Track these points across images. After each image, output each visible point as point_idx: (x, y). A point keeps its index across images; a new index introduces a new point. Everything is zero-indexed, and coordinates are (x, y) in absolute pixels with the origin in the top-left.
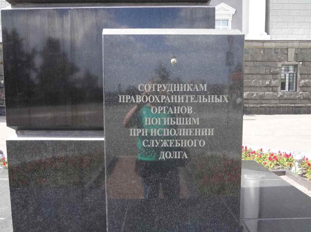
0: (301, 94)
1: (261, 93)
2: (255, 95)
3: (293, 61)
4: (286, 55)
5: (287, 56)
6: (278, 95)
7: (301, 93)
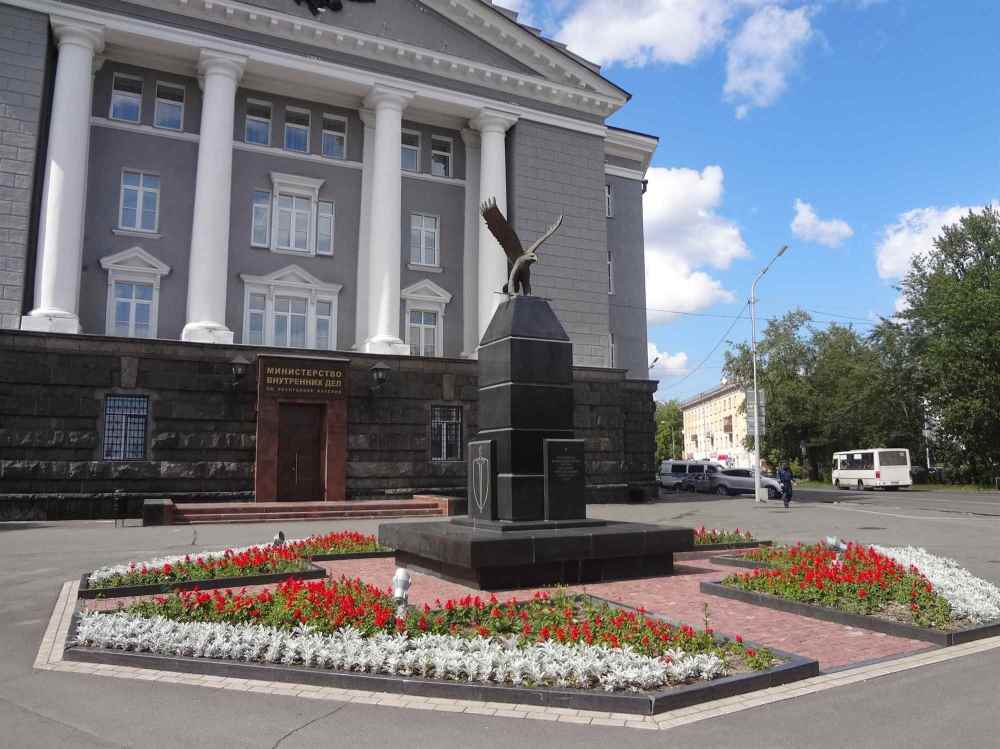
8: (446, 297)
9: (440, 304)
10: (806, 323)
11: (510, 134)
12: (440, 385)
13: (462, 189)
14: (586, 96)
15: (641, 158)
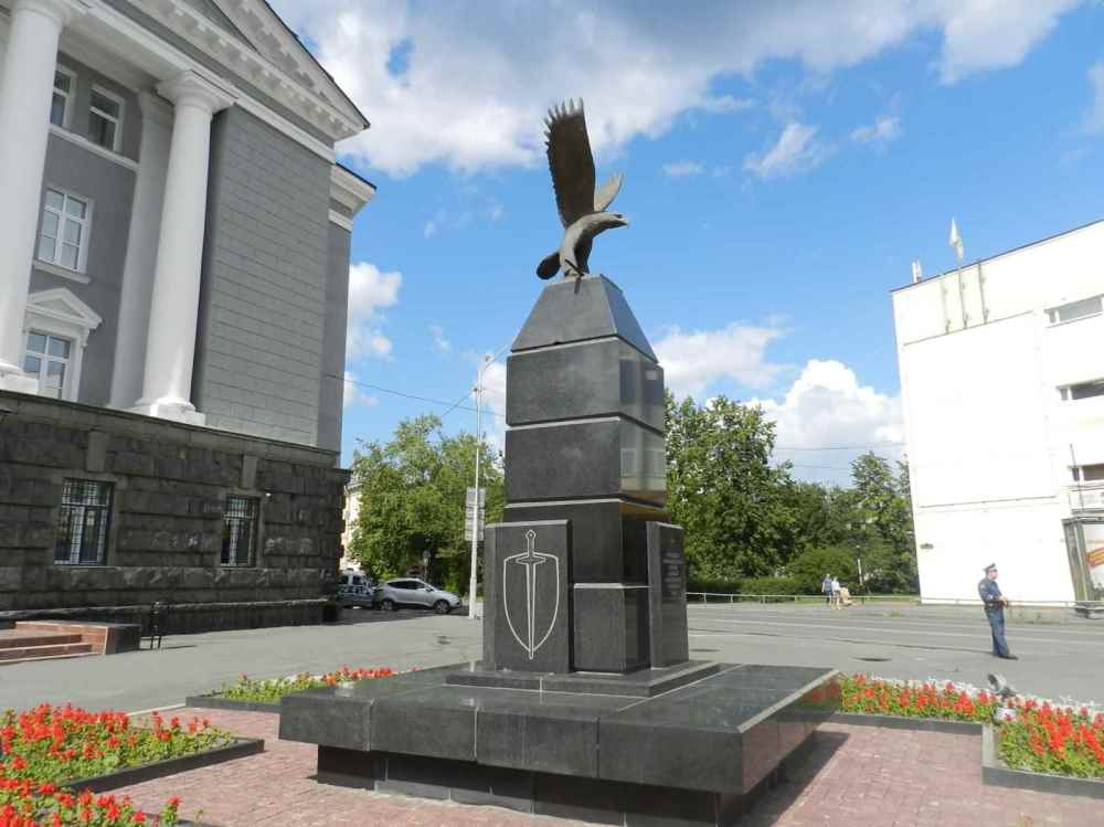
0: (265, 575)
1: (174, 571)
2: (158, 577)
4: (238, 471)
5: (241, 473)
6: (215, 577)
7: (266, 570)
8: (91, 320)
9: (81, 329)
10: (437, 428)
11: (219, 118)
12: (83, 448)
13: (131, 176)
14: (320, 106)
15: (351, 204)
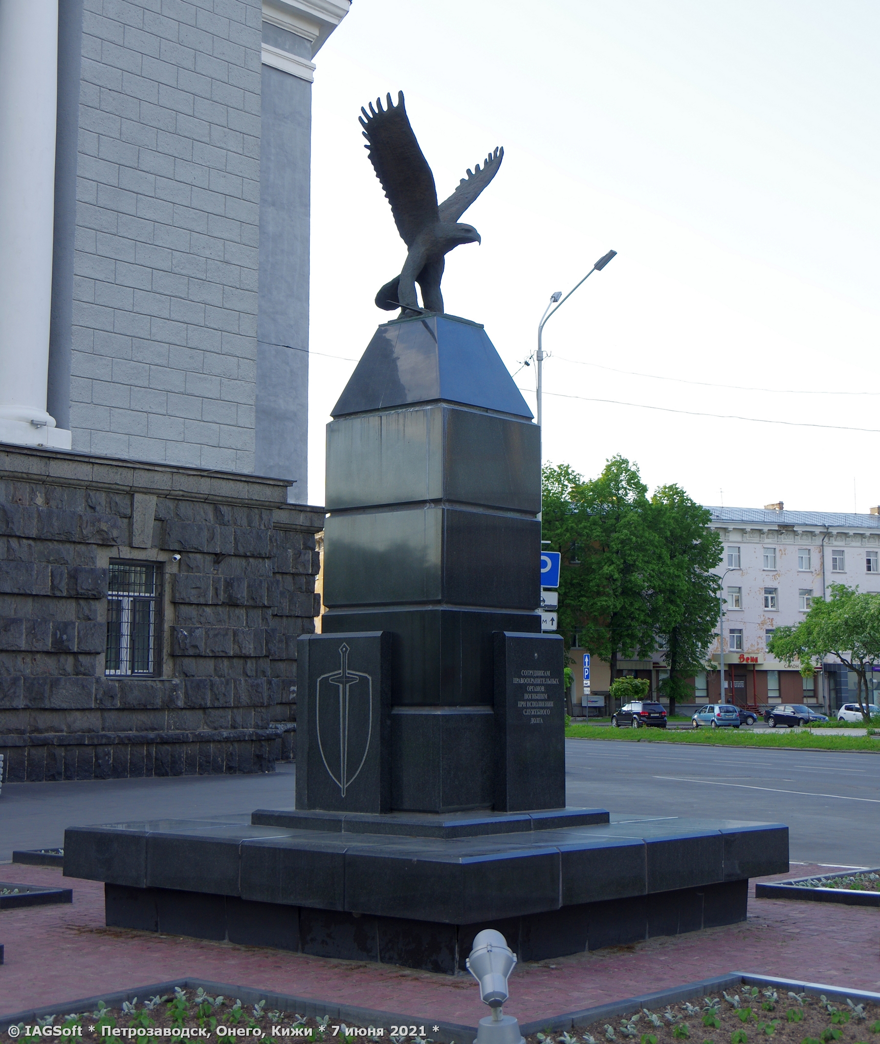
3: (149, 546)
4: (126, 521)
5: (131, 525)
6: (97, 689)
7: (177, 681)
